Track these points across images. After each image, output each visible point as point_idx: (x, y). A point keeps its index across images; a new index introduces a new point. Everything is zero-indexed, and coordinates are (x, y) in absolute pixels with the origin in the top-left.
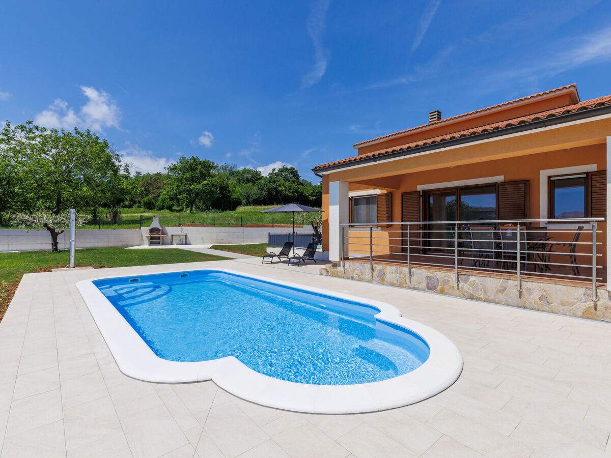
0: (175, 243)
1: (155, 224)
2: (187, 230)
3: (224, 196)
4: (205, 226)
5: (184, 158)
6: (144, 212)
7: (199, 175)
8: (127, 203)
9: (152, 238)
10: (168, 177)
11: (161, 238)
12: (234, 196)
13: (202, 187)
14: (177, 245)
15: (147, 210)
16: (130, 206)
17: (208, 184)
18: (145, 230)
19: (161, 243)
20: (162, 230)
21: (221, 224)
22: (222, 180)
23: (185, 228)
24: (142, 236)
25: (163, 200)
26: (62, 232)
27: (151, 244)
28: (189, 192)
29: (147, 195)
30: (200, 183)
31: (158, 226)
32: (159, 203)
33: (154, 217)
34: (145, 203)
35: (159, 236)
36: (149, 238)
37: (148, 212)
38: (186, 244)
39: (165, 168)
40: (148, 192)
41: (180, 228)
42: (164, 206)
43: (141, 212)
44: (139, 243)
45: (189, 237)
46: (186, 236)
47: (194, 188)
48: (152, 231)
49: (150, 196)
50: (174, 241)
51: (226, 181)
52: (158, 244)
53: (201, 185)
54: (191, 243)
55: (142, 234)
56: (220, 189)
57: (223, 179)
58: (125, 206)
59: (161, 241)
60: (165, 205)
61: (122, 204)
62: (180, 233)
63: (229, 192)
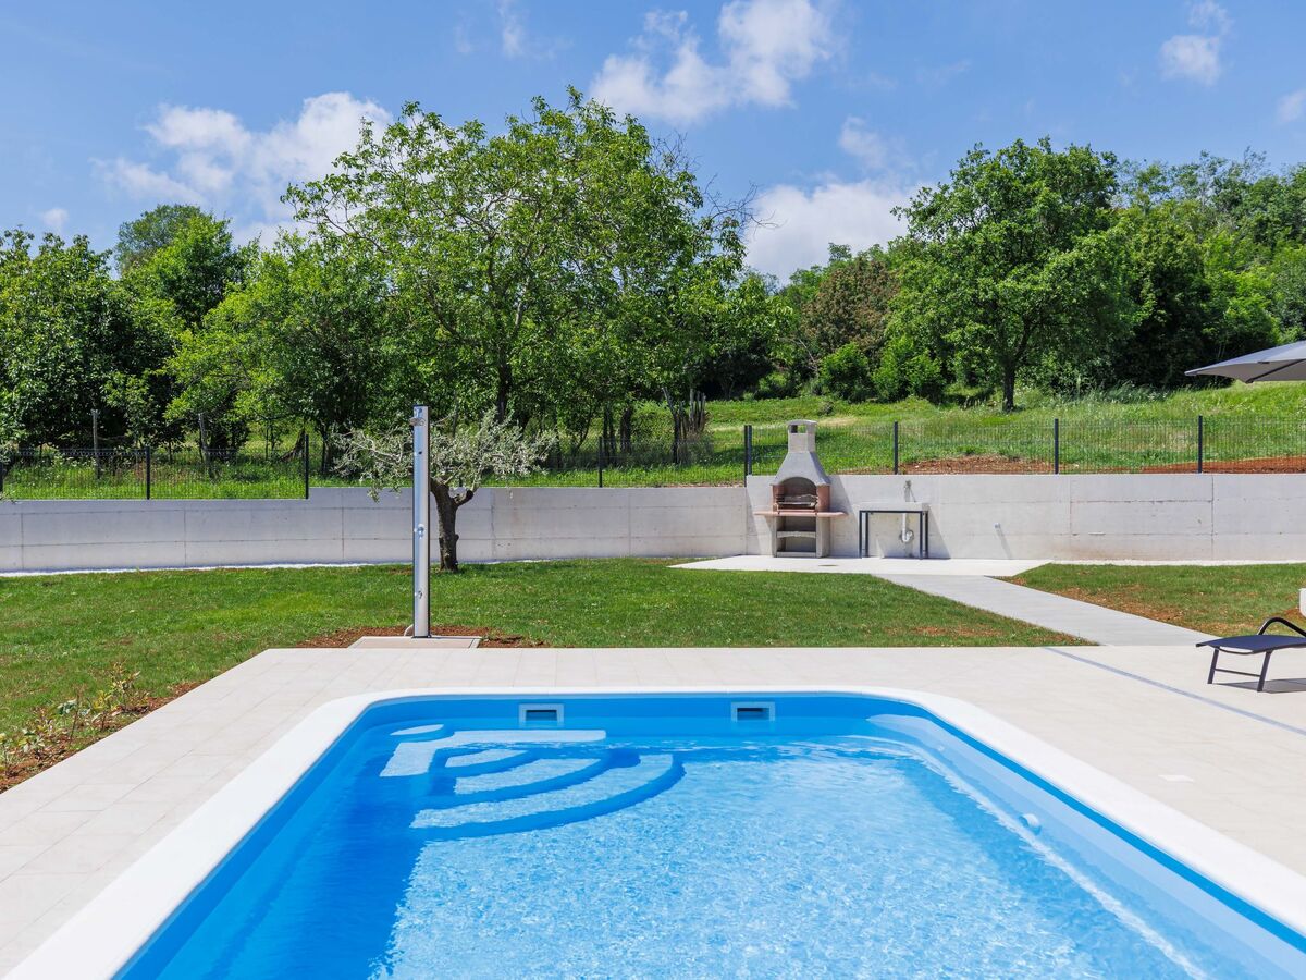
0: (879, 551)
1: (799, 462)
2: (930, 489)
3: (1177, 317)
4: (1024, 470)
5: (980, 155)
6: (829, 412)
7: (1039, 223)
8: (779, 378)
9: (784, 525)
10: (912, 249)
11: (820, 526)
12: (1235, 308)
13: (1053, 283)
14: (889, 556)
15: (840, 404)
16: (789, 392)
17: (1080, 263)
18: (760, 488)
19: (820, 548)
20: (827, 489)
21: (1105, 458)
22: (1166, 239)
23: (919, 480)
24: (750, 516)
25: (904, 357)
26: (470, 495)
27: (783, 548)
28: (992, 310)
29: (841, 341)
30: (1041, 264)
31: (809, 472)
32: (885, 372)
33: (794, 429)
34: (832, 372)
35: (812, 514)
36: (775, 523)
37: (844, 412)
38: (926, 553)
39: (894, 212)
40: (847, 327)
41: (901, 479)
42: (907, 383)
43: (819, 414)
44: (739, 545)
45: (939, 520)
46: (924, 515)
47: (1015, 293)
48: (789, 492)
49: (852, 346)
50: (876, 545)
51: (1190, 237)
52: (808, 549)
53: (1045, 274)
54: (950, 550)
55: (749, 507)
56: (1157, 283)
57: (1171, 231)
58: (776, 393)
59: (819, 537)
60: (915, 379)
61: (763, 385)
62: (899, 503)
63: (1204, 292)
